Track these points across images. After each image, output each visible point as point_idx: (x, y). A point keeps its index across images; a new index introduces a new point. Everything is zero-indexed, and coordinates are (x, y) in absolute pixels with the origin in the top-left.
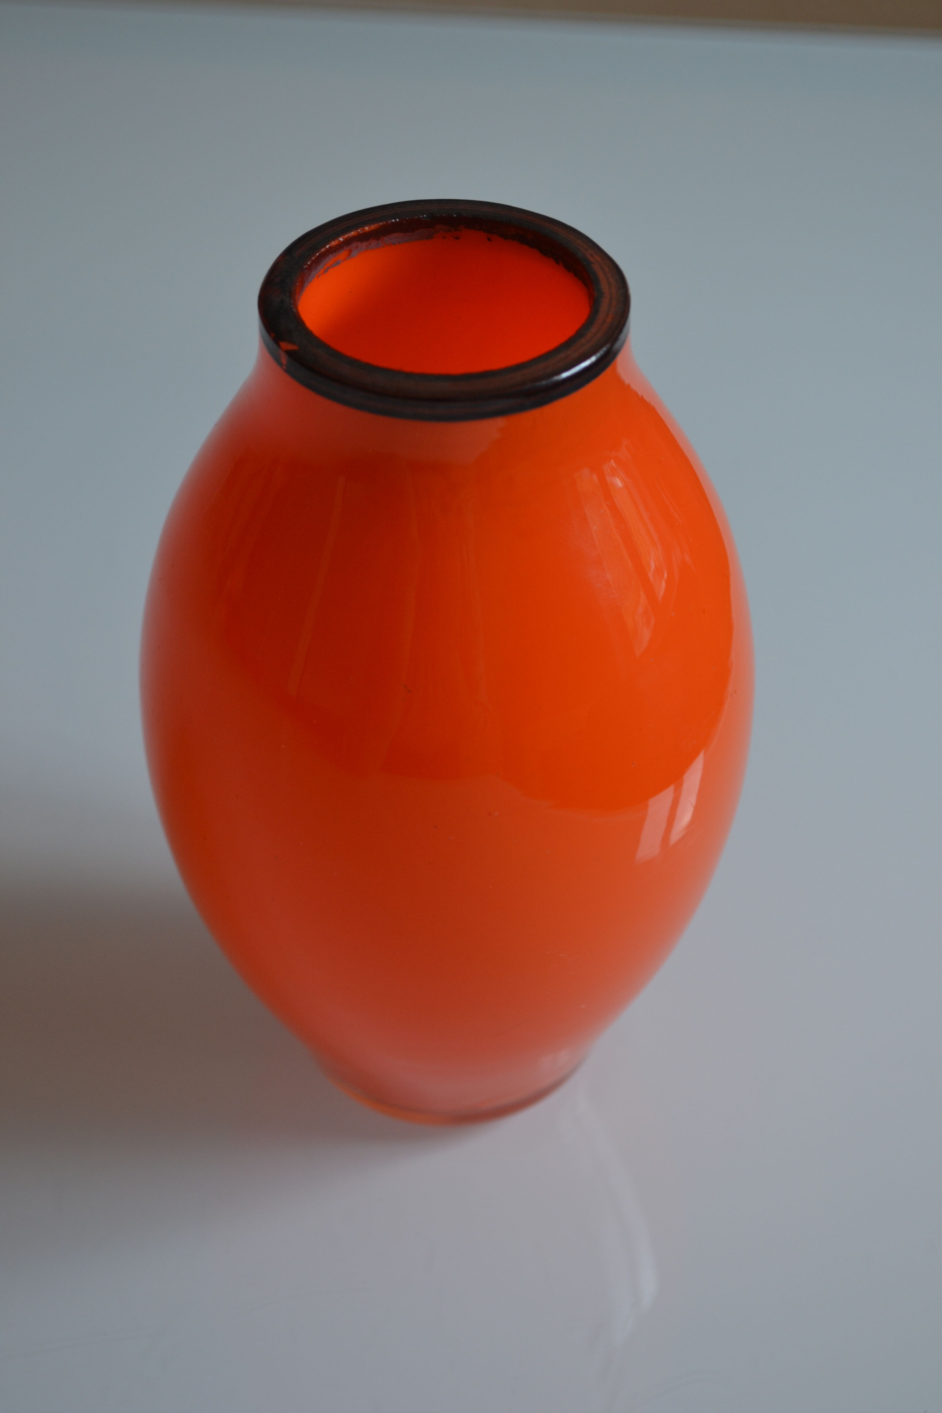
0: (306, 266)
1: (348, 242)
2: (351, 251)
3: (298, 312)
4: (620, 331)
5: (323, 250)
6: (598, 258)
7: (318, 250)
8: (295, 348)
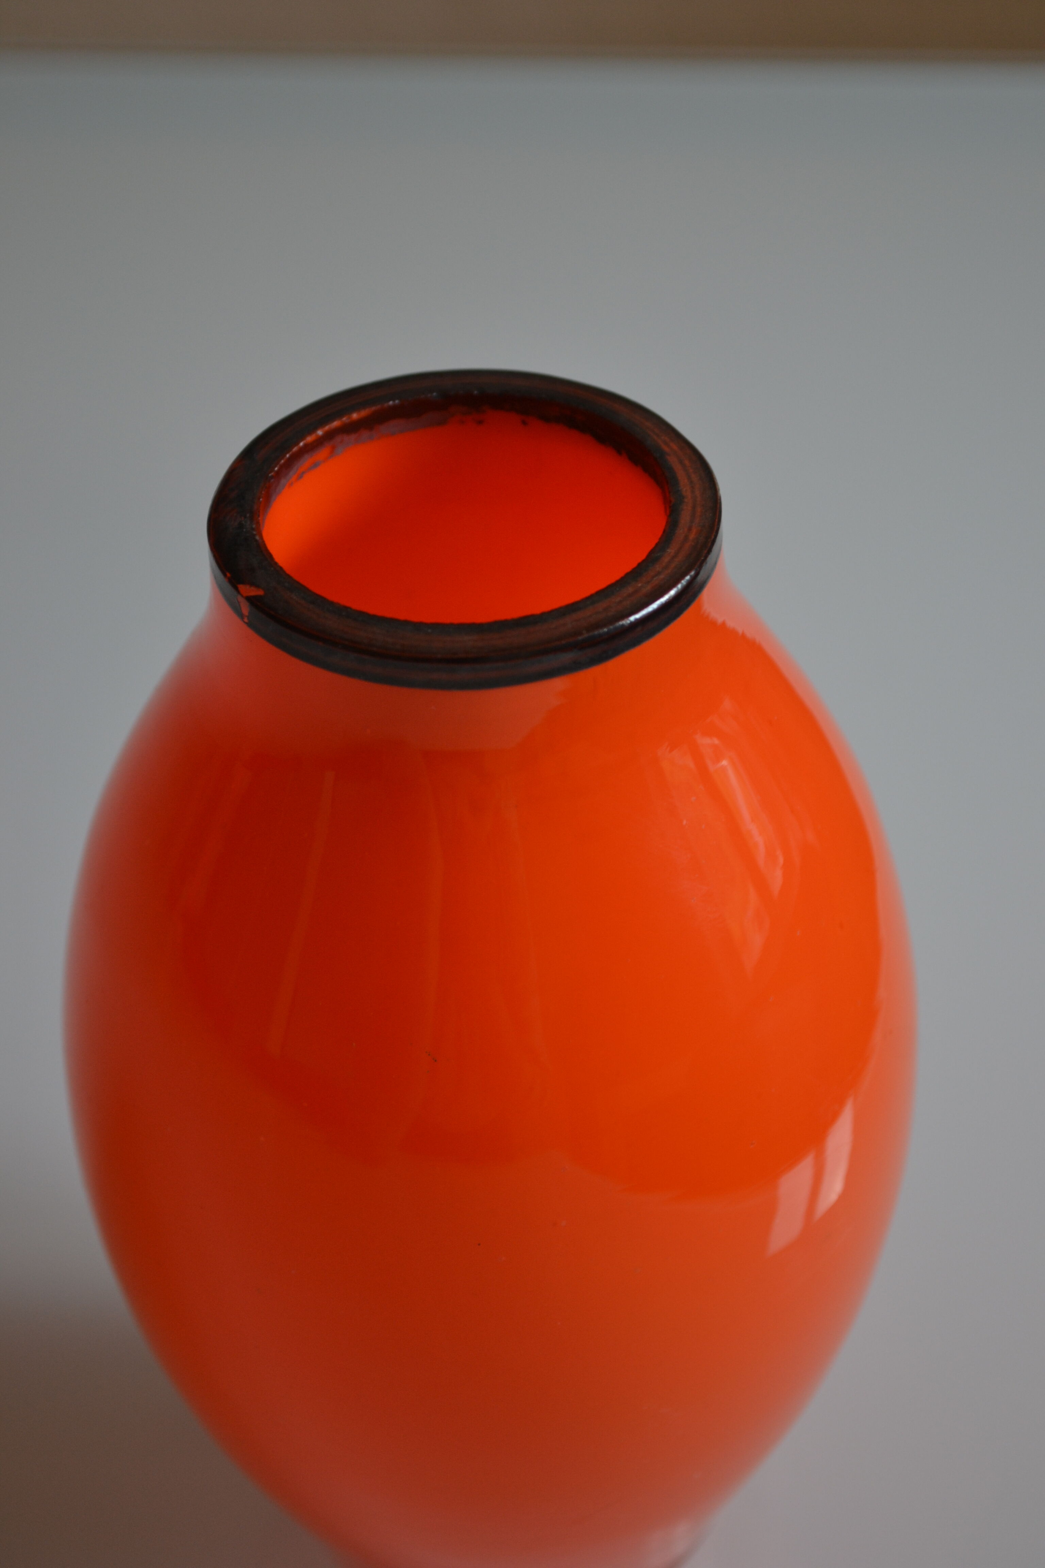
0: (272, 474)
1: (330, 436)
2: (333, 448)
3: (263, 541)
4: (710, 551)
5: (295, 449)
6: (675, 447)
7: (289, 449)
8: (260, 592)
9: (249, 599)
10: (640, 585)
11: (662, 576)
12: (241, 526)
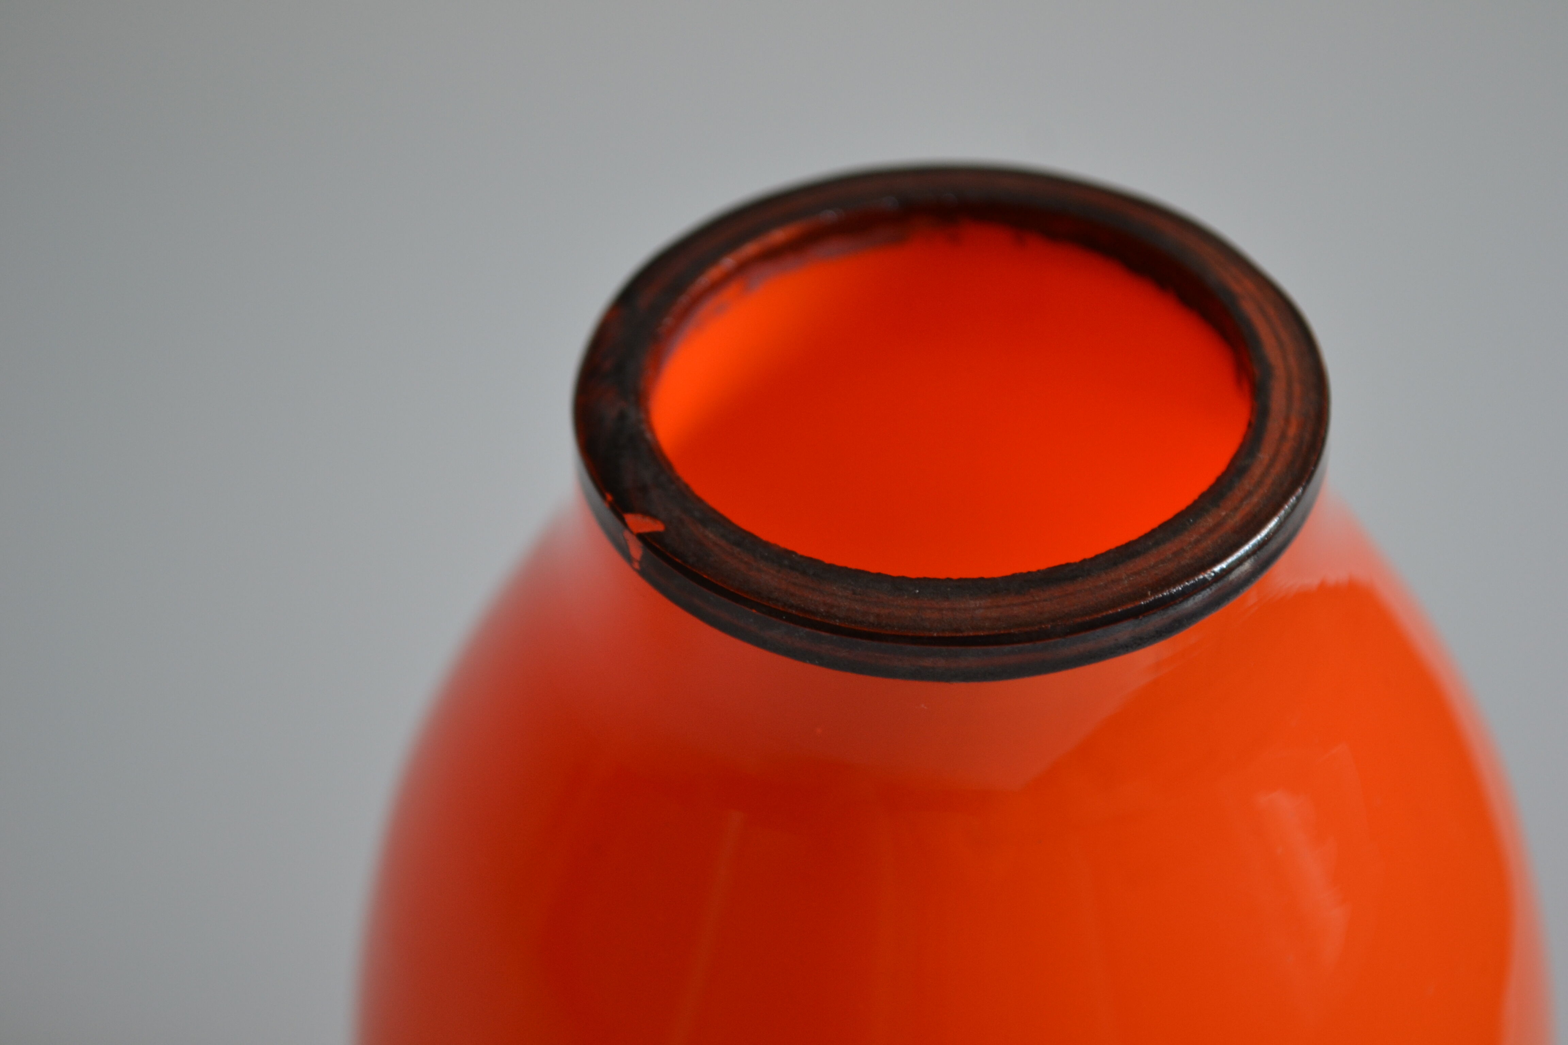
6: (1250, 286)
8: (659, 527)
9: (641, 537)
10: (1223, 514)
11: (1255, 499)
12: (622, 416)
